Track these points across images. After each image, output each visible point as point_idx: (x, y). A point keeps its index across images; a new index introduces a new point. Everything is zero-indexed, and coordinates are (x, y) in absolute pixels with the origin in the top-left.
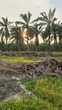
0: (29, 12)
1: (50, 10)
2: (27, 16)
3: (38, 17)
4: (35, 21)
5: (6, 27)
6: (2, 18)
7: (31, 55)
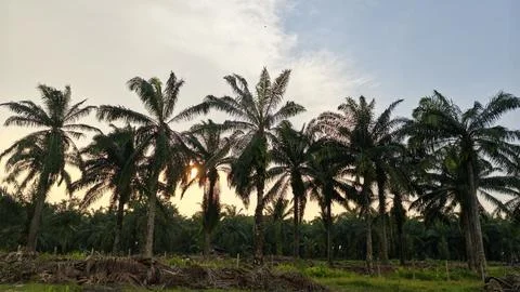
0: (172, 75)
1: (265, 73)
2: (164, 87)
3: (211, 97)
4: (197, 109)
5: (54, 132)
6: (43, 88)
7: (126, 276)
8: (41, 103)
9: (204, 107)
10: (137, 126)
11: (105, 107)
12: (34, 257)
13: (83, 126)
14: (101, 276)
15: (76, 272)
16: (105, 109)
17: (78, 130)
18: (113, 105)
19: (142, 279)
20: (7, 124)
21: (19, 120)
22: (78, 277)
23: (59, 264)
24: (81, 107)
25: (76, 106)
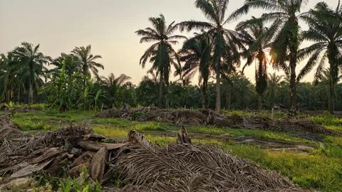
5: (162, 42)
6: (151, 19)
7: (195, 120)
8: (153, 27)
9: (245, 9)
10: (207, 30)
11: (183, 23)
12: (155, 109)
13: (177, 36)
14: (183, 119)
15: (173, 117)
16: (183, 24)
17: (174, 39)
18: (187, 21)
19: (204, 121)
20: (141, 42)
21: (146, 39)
22: (173, 119)
23: (165, 113)
24: (173, 26)
25: (170, 26)
